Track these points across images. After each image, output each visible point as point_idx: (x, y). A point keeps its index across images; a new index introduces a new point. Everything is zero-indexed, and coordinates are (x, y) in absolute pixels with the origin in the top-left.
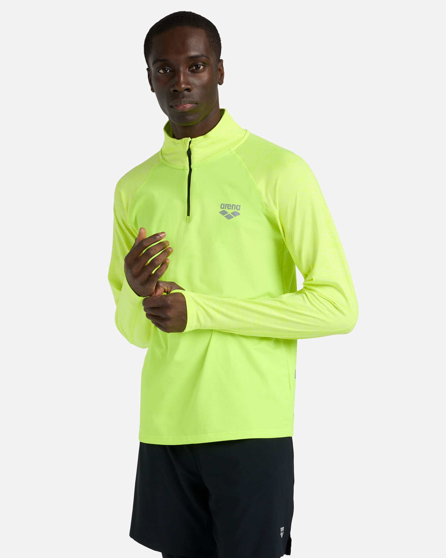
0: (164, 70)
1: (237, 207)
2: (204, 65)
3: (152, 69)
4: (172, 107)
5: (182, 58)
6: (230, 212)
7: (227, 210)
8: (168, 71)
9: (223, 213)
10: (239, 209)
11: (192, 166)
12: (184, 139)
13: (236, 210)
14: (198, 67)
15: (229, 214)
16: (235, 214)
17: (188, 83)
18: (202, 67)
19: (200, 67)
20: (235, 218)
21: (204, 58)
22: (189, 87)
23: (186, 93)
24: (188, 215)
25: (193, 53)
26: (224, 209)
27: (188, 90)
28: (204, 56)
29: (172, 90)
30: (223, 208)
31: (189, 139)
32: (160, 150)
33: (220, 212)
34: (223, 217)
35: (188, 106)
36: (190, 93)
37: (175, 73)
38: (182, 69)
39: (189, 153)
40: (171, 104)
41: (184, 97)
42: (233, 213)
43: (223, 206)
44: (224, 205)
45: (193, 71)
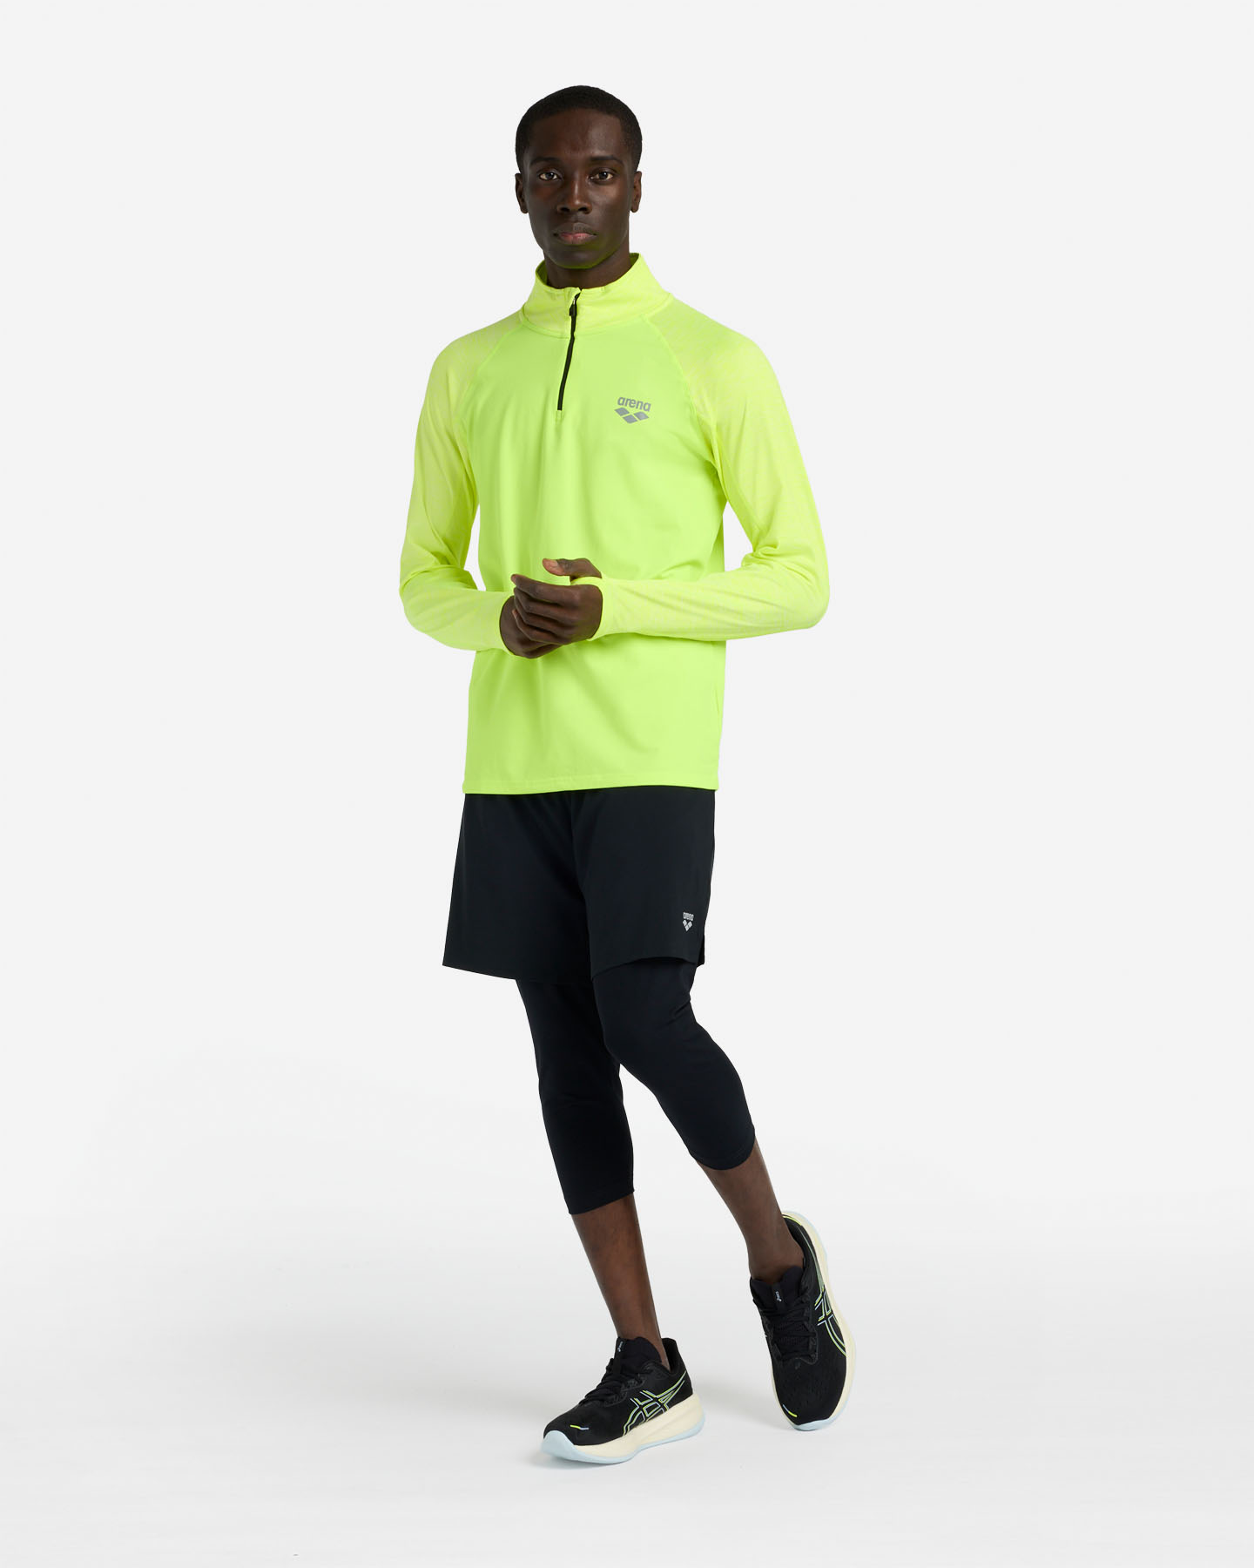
0: (548, 174)
1: (646, 406)
2: (614, 173)
3: (529, 172)
4: (555, 235)
5: (581, 156)
6: (632, 411)
7: (628, 408)
8: (555, 177)
9: (621, 412)
10: (648, 410)
11: (575, 334)
12: (568, 289)
13: (642, 410)
14: (603, 176)
15: (631, 416)
16: (640, 416)
17: (585, 198)
18: (609, 176)
19: (606, 176)
20: (639, 423)
21: (613, 163)
22: (586, 205)
23: (581, 214)
24: (560, 408)
25: (598, 153)
26: (623, 407)
27: (584, 210)
28: (615, 159)
29: (558, 208)
30: (622, 404)
31: (577, 290)
32: (520, 307)
33: (617, 410)
34: (620, 418)
35: (582, 236)
36: (586, 215)
37: (567, 181)
38: (577, 175)
39: (573, 312)
40: (555, 232)
41: (576, 221)
42: (638, 415)
43: (622, 401)
44: (624, 399)
45: (595, 182)
